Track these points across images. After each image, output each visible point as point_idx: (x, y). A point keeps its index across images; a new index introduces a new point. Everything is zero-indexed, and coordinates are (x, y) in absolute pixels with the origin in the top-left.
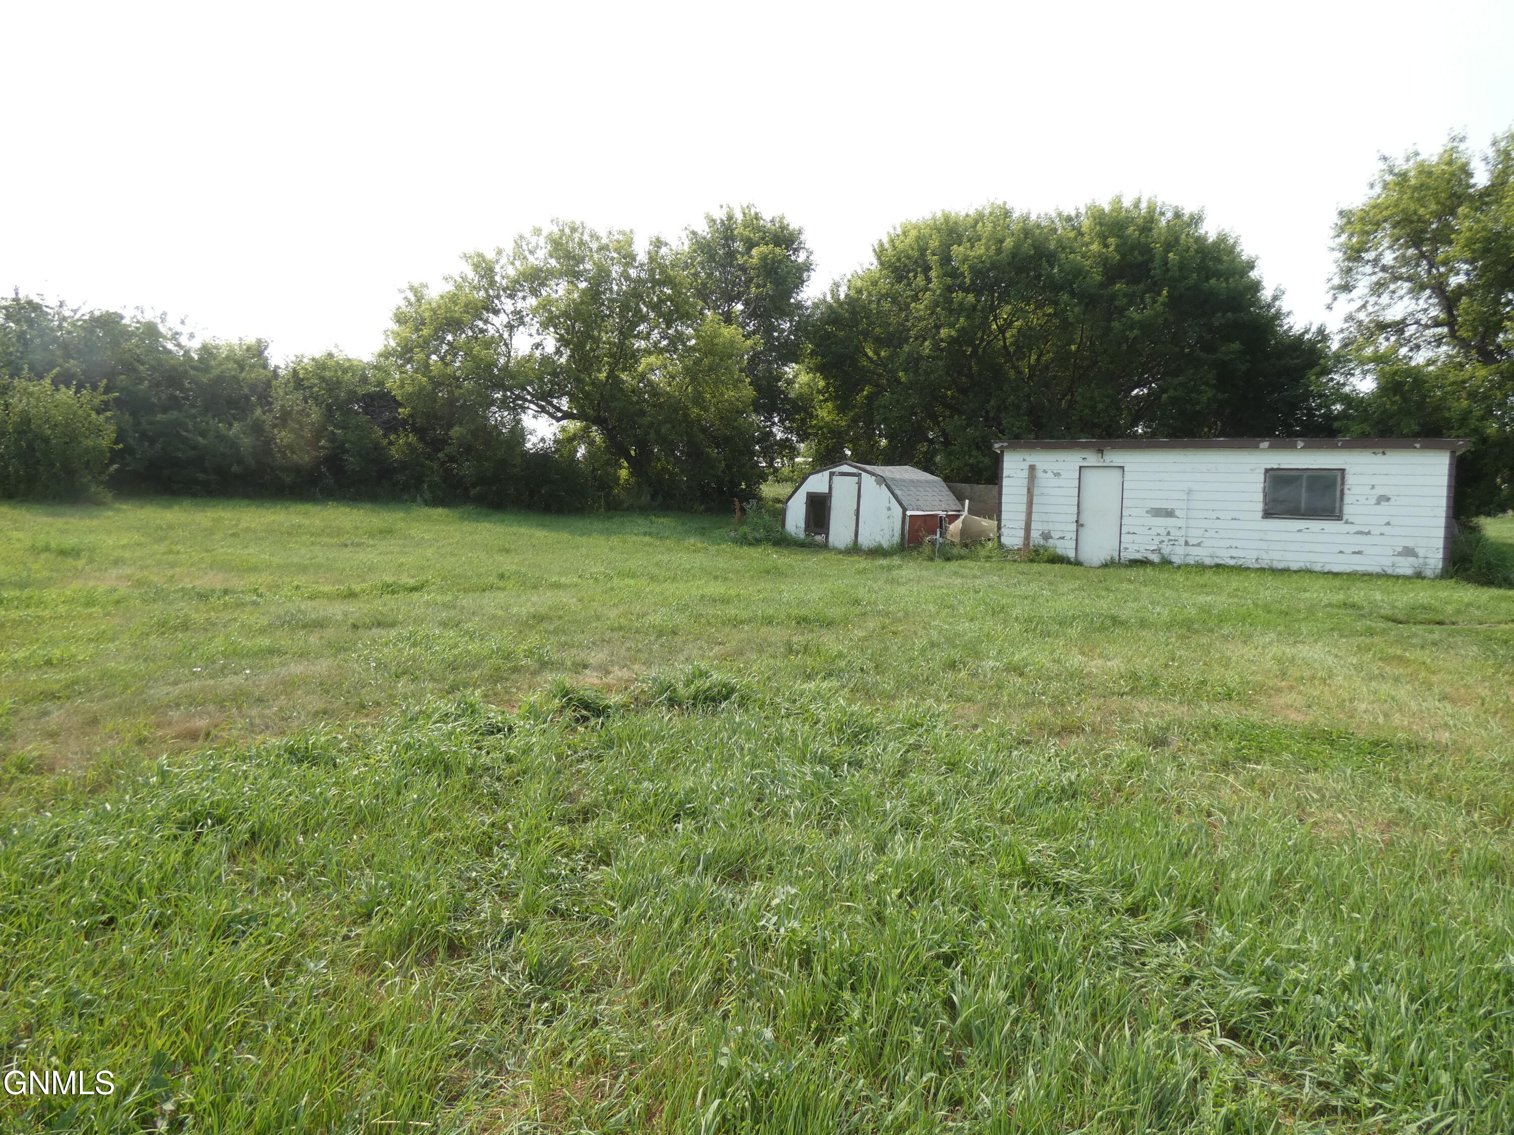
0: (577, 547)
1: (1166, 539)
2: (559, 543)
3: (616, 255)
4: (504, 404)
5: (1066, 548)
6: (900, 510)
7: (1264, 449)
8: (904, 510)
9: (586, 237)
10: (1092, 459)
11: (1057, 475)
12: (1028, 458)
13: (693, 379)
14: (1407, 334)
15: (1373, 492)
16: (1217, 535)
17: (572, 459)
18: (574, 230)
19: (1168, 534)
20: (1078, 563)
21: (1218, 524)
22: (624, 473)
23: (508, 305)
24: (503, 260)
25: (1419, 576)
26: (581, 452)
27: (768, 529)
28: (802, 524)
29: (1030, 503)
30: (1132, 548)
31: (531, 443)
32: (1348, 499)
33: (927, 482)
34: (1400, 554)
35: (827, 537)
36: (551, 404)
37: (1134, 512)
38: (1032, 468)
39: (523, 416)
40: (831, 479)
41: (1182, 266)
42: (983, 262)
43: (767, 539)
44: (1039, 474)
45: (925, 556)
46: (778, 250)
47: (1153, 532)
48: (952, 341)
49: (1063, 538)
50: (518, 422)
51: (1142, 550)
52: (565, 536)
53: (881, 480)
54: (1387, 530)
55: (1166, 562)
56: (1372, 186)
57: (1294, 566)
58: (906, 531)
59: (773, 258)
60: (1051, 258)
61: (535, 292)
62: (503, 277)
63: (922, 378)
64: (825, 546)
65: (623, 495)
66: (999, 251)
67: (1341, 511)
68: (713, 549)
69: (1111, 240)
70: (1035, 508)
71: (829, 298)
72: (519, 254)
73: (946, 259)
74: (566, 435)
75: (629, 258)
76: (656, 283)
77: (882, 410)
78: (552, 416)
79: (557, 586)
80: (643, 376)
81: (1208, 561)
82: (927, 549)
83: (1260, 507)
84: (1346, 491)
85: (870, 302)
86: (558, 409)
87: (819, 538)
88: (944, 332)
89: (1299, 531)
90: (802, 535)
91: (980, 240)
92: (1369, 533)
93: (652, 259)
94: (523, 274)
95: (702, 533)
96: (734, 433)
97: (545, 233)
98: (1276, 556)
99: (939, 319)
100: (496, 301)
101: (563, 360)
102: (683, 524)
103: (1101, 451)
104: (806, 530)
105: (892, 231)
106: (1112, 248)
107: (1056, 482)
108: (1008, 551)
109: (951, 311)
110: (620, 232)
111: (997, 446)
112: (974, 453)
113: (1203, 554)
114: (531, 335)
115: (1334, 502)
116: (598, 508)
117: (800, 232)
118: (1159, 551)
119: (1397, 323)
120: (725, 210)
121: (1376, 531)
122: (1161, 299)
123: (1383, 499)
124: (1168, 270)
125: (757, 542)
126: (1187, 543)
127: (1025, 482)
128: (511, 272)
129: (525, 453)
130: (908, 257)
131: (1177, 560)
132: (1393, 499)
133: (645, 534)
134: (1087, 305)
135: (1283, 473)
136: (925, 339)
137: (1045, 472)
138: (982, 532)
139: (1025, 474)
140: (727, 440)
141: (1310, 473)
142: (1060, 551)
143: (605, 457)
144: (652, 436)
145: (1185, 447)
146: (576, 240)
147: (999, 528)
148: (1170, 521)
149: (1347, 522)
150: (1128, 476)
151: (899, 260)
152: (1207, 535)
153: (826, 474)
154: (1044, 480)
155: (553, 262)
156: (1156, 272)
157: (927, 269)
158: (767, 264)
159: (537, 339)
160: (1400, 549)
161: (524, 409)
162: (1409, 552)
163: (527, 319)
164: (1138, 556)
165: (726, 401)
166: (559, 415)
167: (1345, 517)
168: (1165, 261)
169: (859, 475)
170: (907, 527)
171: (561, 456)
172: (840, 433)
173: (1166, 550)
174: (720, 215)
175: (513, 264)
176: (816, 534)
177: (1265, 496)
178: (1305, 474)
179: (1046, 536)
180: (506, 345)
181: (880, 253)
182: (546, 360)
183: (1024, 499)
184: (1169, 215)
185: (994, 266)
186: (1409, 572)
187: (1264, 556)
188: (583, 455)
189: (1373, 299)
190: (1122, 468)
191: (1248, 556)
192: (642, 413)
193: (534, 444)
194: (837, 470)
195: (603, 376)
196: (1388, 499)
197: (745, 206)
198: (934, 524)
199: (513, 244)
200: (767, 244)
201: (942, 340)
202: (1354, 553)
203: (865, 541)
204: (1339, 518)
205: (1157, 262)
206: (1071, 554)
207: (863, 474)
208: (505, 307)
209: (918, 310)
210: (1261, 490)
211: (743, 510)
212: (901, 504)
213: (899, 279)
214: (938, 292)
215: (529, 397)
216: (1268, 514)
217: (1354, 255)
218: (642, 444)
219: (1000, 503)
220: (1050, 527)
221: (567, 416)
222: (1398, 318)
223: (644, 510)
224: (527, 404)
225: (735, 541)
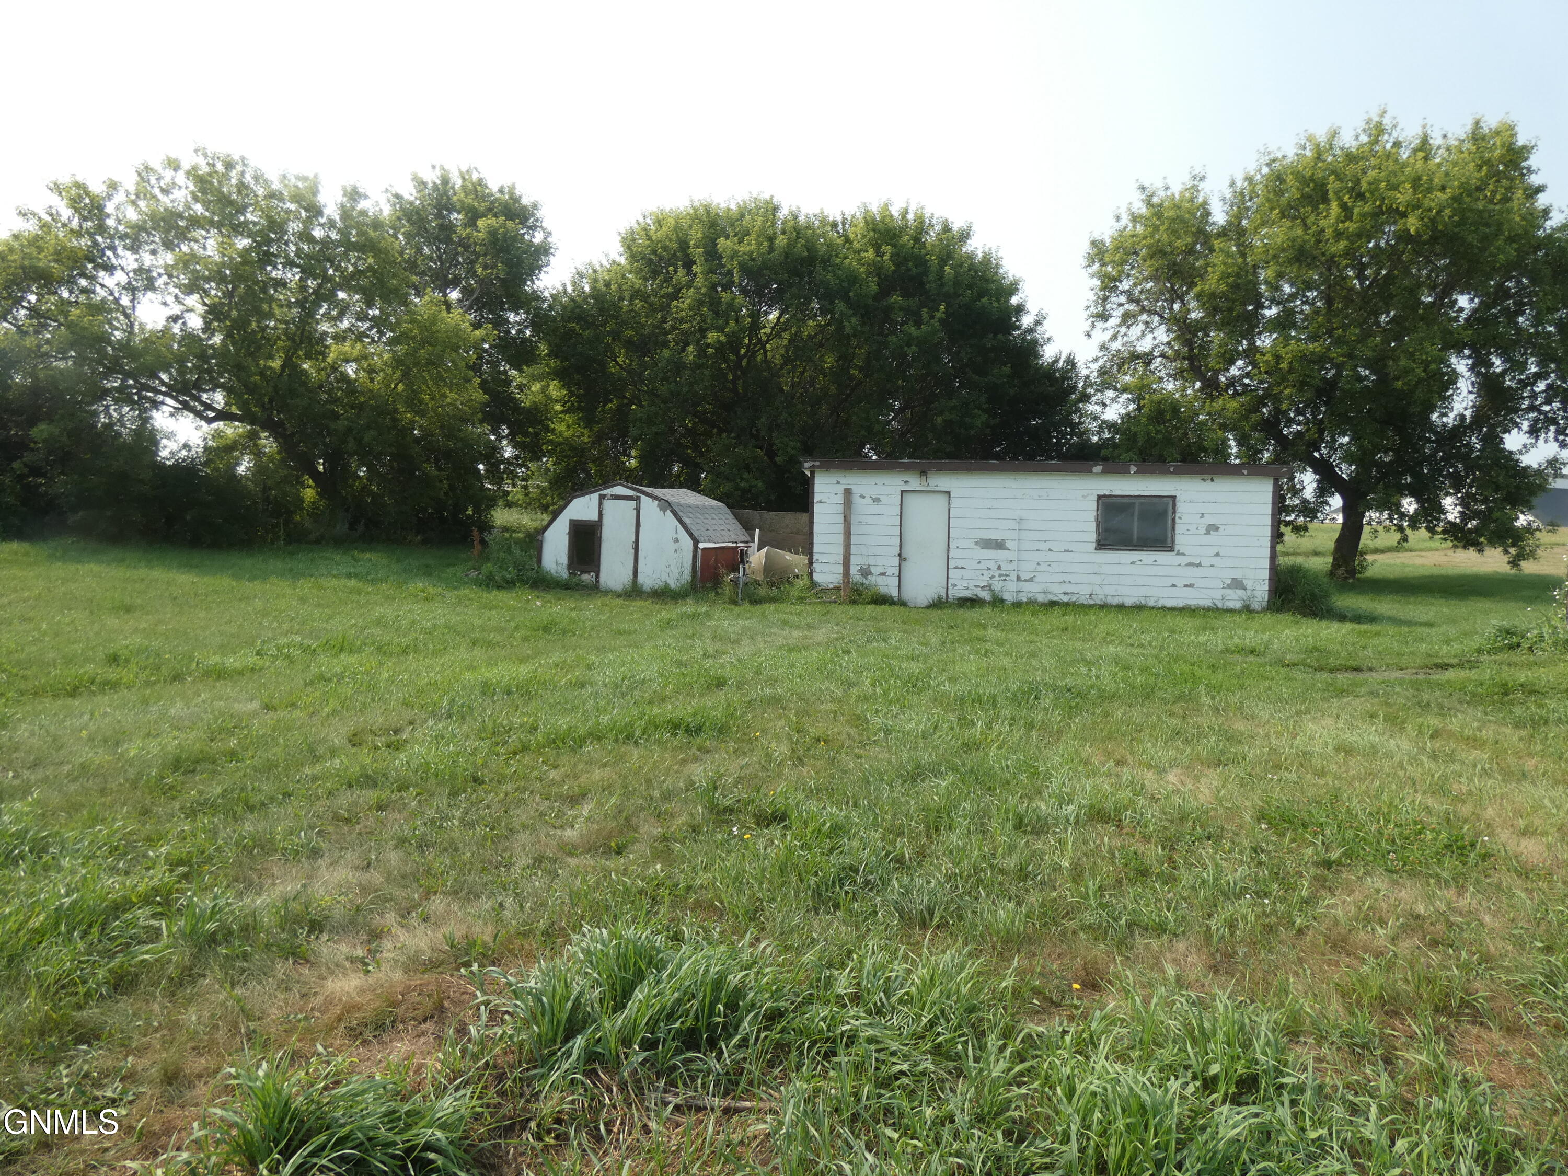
0: (245, 599)
1: (997, 573)
2: (217, 592)
3: (293, 207)
4: (123, 396)
5: (888, 586)
6: (690, 542)
7: (1097, 474)
8: (696, 542)
9: (248, 178)
10: (915, 482)
11: (876, 500)
12: (843, 481)
13: (406, 375)
14: (1153, 366)
15: (1203, 520)
16: (1049, 569)
17: (233, 477)
18: (229, 165)
19: (999, 568)
20: (903, 604)
21: (1051, 556)
22: (309, 494)
23: (128, 260)
24: (120, 197)
25: (1247, 609)
26: (244, 467)
27: (521, 568)
28: (564, 560)
29: (848, 534)
30: (961, 584)
31: (167, 451)
32: (1179, 529)
33: (712, 507)
34: (1229, 587)
35: (598, 576)
36: (198, 399)
37: (961, 543)
38: (848, 492)
39: (154, 413)
40: (600, 504)
41: (957, 282)
42: (753, 260)
43: (524, 582)
44: (856, 499)
45: (726, 598)
46: (510, 224)
47: (983, 566)
48: (720, 348)
49: (883, 574)
50: (145, 420)
51: (971, 586)
52: (224, 582)
53: (666, 505)
54: (1215, 561)
55: (997, 602)
56: (1118, 218)
57: (1129, 602)
58: (698, 568)
59: (505, 234)
60: (826, 262)
61: (168, 245)
62: (119, 221)
63: (685, 390)
64: (595, 589)
65: (308, 524)
66: (771, 249)
67: (1173, 541)
68: (451, 595)
69: (887, 249)
70: (853, 539)
71: (570, 289)
72: (142, 192)
73: (712, 254)
74: (222, 443)
75: (315, 211)
76: (350, 246)
77: (638, 424)
78: (199, 414)
79: (220, 674)
80: (334, 368)
81: (1041, 598)
82: (727, 590)
83: (1093, 537)
84: (1177, 520)
85: (622, 299)
86: (209, 407)
87: (586, 578)
88: (712, 337)
89: (1133, 563)
90: (565, 574)
91: (748, 234)
92: (1199, 565)
93: (346, 214)
94: (153, 216)
95: (427, 572)
96: (460, 445)
97: (186, 165)
98: (1110, 590)
99: (704, 321)
100: (109, 253)
101: (217, 339)
102: (398, 561)
103: (924, 473)
104: (570, 566)
105: (641, 220)
106: (886, 257)
107: (875, 509)
108: (825, 590)
109: (717, 313)
110: (298, 178)
111: (807, 465)
112: (746, 475)
113: (1035, 591)
114: (165, 304)
115: (1166, 530)
116: (272, 543)
117: (535, 206)
118: (989, 587)
119: (1146, 354)
120: (438, 172)
121: (1206, 562)
122: (938, 315)
123: (1212, 528)
124: (942, 285)
125: (508, 585)
126: (1018, 578)
127: (840, 509)
128: (132, 215)
129: (162, 466)
130: (665, 248)
131: (1008, 597)
132: (1222, 528)
133: (349, 576)
134: (862, 316)
135: (1115, 500)
136: (687, 344)
137: (863, 497)
138: (788, 568)
139: (840, 499)
140: (448, 454)
141: (1142, 500)
142: (883, 590)
143: (283, 472)
144: (351, 445)
145: (1016, 470)
146: (234, 181)
147: (811, 563)
148: (1001, 554)
149: (1178, 554)
150: (954, 502)
151: (654, 252)
152: (1039, 569)
153: (595, 497)
154: (862, 506)
155: (198, 208)
156: (931, 286)
157: (689, 264)
158: (497, 240)
159: (176, 309)
160: (1229, 581)
161: (156, 405)
162: (1237, 584)
163: (159, 282)
164: (967, 594)
165: (449, 404)
166: (211, 414)
167: (1177, 548)
168: (940, 276)
169: (638, 499)
170: (699, 563)
171: (216, 469)
172: (583, 450)
173: (997, 586)
174: (431, 177)
175: (134, 203)
176: (583, 572)
177: (1098, 525)
178: (1137, 501)
179: (865, 572)
180: (127, 316)
181: (629, 242)
182: (189, 338)
183: (840, 528)
184: (938, 228)
185: (765, 266)
186: (1238, 605)
187: (1098, 591)
188: (248, 469)
189: (1123, 330)
190: (948, 493)
191: (1082, 591)
192: (335, 416)
193: (172, 453)
194: (608, 492)
195: (276, 364)
196: (1217, 529)
197: (464, 170)
198: (735, 558)
199: (136, 178)
200: (495, 216)
201: (708, 345)
202: (1186, 586)
203: (647, 579)
204: (1171, 549)
205: (932, 277)
206: (894, 593)
207: (643, 497)
208: (123, 262)
209: (679, 310)
210: (1093, 519)
211: (483, 542)
212: (691, 535)
213: (655, 273)
214: (703, 290)
215: (163, 389)
216: (1102, 545)
217: (1109, 284)
218: (335, 458)
219: (811, 534)
220: (871, 561)
221: (223, 415)
222: (1147, 350)
223: (341, 543)
224: (160, 398)
225: (479, 584)
